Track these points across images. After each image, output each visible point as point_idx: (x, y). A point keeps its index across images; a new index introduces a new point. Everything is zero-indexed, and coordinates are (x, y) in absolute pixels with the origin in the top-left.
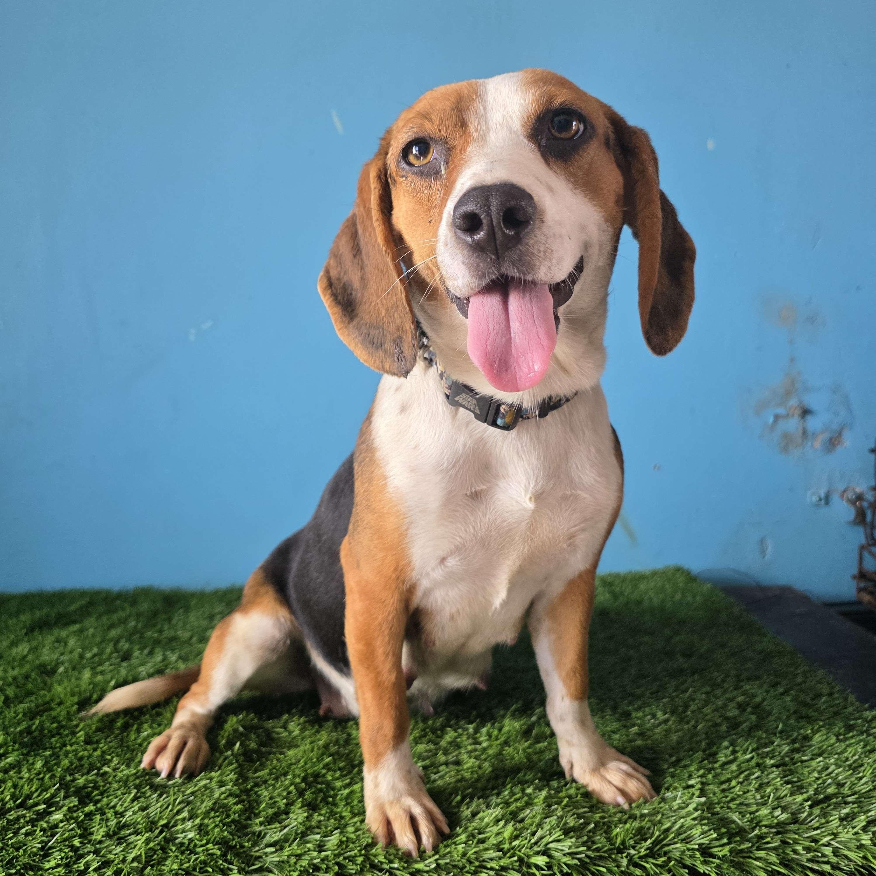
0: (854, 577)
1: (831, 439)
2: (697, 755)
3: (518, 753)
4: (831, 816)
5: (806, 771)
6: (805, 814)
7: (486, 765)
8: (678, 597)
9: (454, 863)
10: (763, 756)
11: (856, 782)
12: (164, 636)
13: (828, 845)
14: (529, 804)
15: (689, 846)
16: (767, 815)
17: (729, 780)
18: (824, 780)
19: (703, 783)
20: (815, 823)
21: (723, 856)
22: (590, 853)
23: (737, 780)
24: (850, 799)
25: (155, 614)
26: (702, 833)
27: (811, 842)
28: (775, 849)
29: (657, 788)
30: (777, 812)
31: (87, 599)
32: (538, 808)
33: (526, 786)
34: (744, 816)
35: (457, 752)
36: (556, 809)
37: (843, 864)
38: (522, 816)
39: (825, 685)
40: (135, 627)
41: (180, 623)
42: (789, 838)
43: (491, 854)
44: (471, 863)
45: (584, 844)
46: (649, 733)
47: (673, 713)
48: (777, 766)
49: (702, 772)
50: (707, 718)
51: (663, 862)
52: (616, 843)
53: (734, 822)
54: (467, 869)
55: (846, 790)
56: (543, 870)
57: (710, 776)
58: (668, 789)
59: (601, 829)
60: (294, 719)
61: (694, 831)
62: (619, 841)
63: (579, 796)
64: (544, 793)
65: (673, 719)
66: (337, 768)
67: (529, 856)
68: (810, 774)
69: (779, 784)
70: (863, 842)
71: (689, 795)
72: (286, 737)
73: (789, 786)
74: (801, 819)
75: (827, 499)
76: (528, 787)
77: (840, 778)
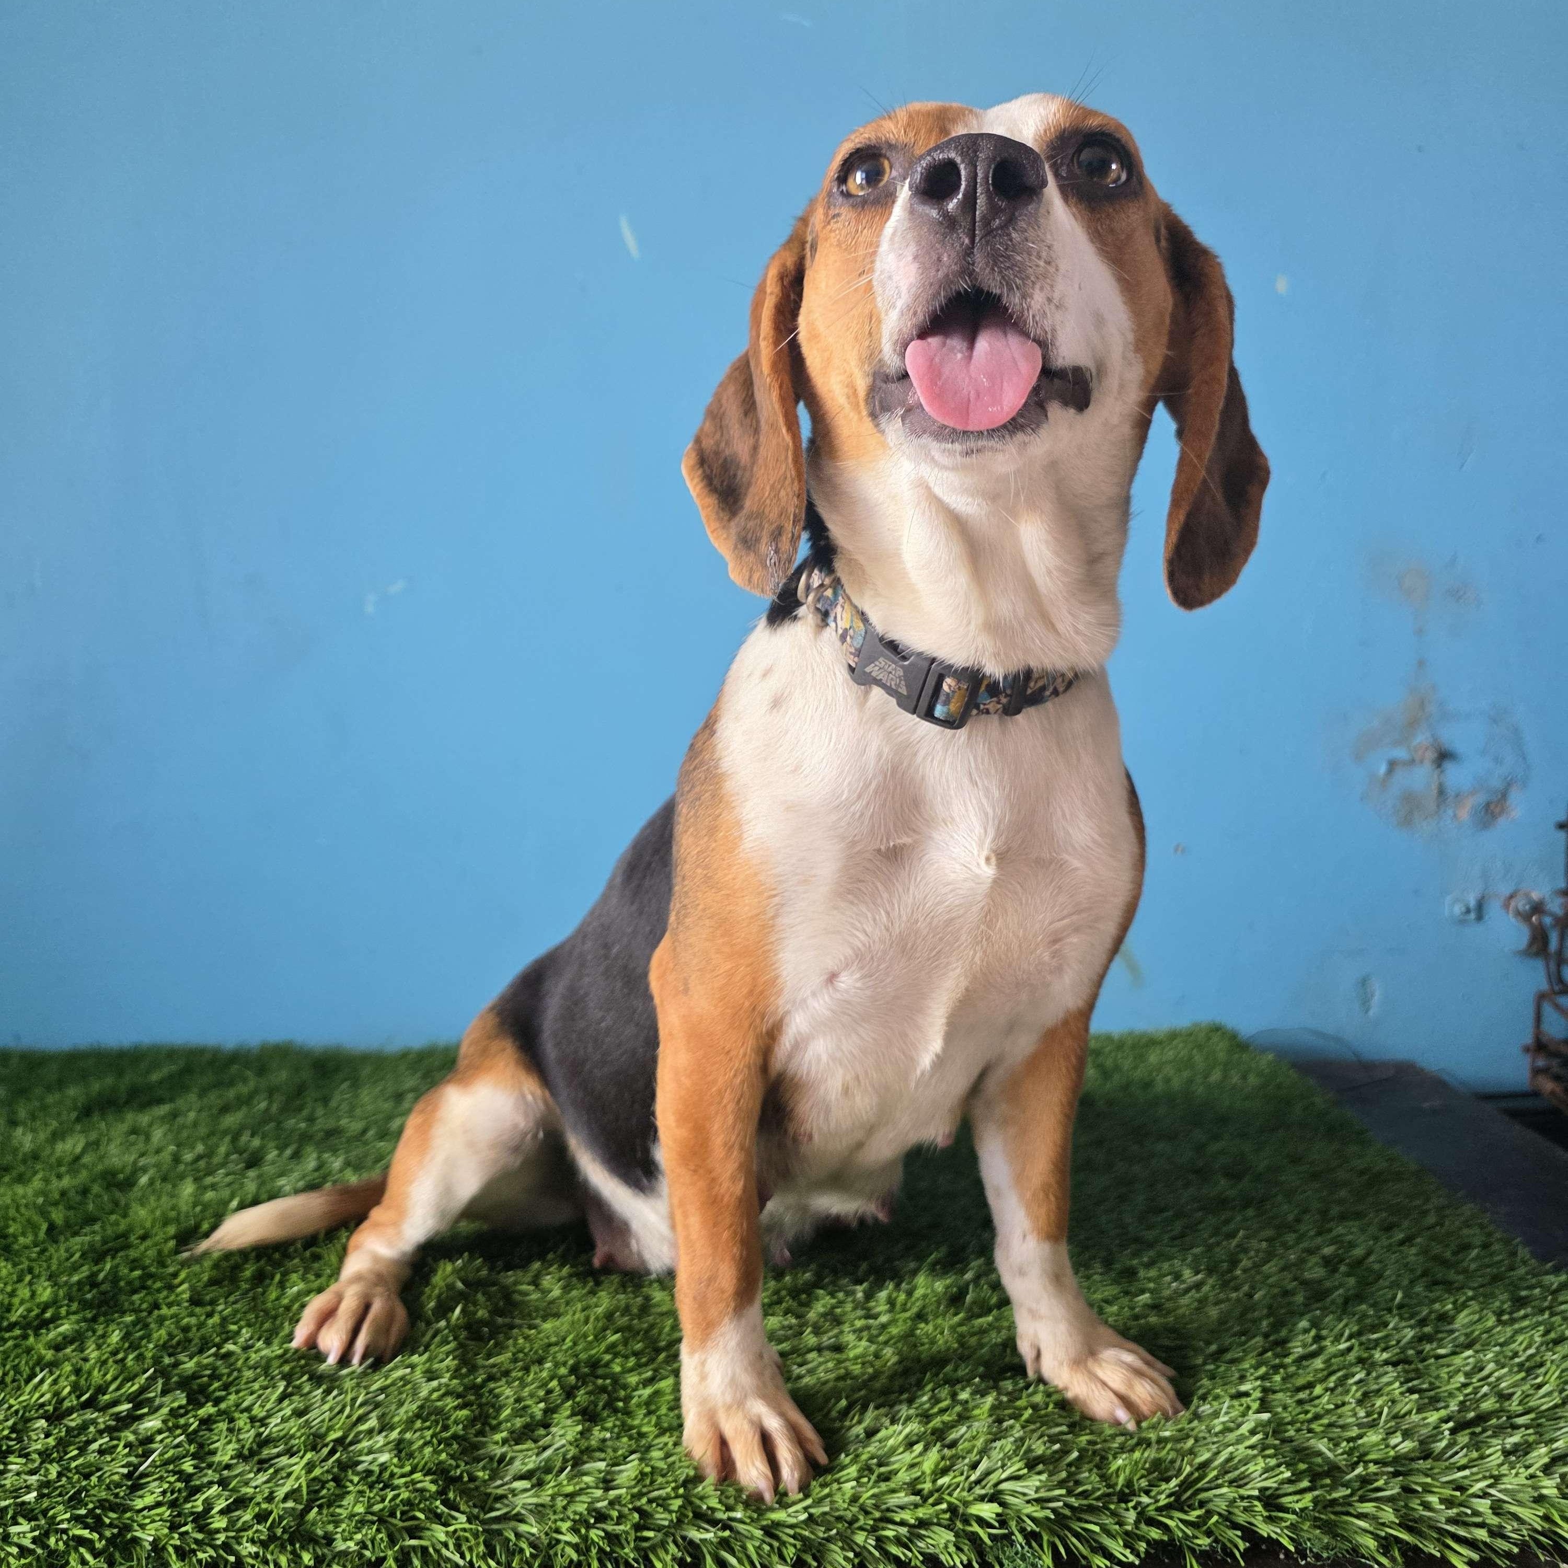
0: (1527, 1049)
1: (1488, 805)
2: (1253, 1341)
3: (942, 1333)
4: (1489, 1447)
5: (1444, 1371)
6: (1443, 1444)
7: (888, 1352)
8: (1216, 1076)
9: (837, 1514)
10: (1370, 1346)
11: (1532, 1392)
12: (315, 1128)
13: (1485, 1495)
14: (963, 1418)
15: (1242, 1492)
16: (1377, 1444)
17: (1310, 1386)
18: (1475, 1388)
19: (1265, 1390)
20: (1460, 1459)
21: (1302, 1510)
22: (1072, 1501)
23: (1324, 1385)
24: (1520, 1421)
25: (300, 1090)
26: (1266, 1470)
27: (1455, 1489)
28: (1391, 1500)
29: (1184, 1397)
30: (1396, 1439)
31: (182, 1063)
32: (981, 1423)
33: (958, 1387)
34: (1337, 1445)
35: (836, 1331)
36: (1012, 1427)
37: (1509, 1528)
38: (953, 1436)
39: (1477, 1231)
40: (267, 1110)
41: (345, 1107)
42: (1416, 1483)
43: (902, 1498)
44: (867, 1513)
45: (1061, 1484)
46: (1169, 1305)
47: (1210, 1271)
48: (1395, 1364)
49: (1263, 1370)
50: (1271, 1280)
51: (1198, 1517)
52: (1116, 1484)
53: (1320, 1454)
54: (861, 1523)
55: (1514, 1405)
56: (991, 1526)
57: (1277, 1378)
58: (1203, 1398)
59: (1090, 1462)
60: (551, 1269)
61: (1251, 1467)
62: (1121, 1481)
63: (1051, 1406)
64: (990, 1400)
65: (1211, 1281)
66: (629, 1352)
67: (966, 1504)
68: (1450, 1377)
69: (1397, 1392)
70: (1545, 1492)
71: (1242, 1409)
72: (537, 1300)
73: (1416, 1396)
74: (1437, 1451)
75: (1480, 910)
76: (963, 1389)
77: (1503, 1385)
